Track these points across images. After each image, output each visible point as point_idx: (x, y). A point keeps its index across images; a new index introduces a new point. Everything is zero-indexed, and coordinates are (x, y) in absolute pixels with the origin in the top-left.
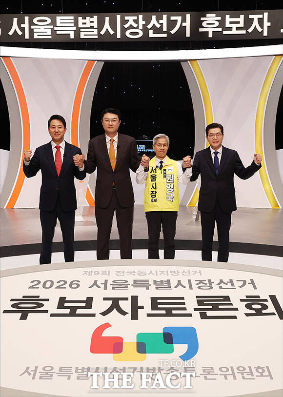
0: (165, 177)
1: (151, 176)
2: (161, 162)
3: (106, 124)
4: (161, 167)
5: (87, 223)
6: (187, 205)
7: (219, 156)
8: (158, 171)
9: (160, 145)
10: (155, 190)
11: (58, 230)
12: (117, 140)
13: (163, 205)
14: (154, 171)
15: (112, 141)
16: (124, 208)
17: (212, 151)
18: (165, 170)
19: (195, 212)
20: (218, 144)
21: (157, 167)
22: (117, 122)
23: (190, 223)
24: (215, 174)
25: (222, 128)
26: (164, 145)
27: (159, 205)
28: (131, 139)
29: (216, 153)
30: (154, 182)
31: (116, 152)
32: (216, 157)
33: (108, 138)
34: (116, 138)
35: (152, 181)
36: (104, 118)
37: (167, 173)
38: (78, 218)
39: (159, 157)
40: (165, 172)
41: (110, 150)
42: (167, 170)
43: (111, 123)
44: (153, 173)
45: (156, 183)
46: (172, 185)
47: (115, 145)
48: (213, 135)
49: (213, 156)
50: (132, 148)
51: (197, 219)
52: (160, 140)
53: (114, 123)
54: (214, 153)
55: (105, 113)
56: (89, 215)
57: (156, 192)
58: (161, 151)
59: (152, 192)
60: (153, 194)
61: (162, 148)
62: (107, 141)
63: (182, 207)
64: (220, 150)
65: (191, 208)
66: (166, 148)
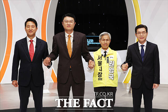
0: (108, 62)
1: (98, 62)
2: (105, 52)
3: (65, 24)
4: (105, 55)
5: (52, 95)
6: (123, 82)
7: (145, 48)
8: (103, 58)
9: (104, 40)
10: (101, 72)
11: (31, 99)
12: (73, 36)
13: (106, 82)
14: (100, 58)
15: (69, 37)
16: (78, 84)
17: (140, 45)
18: (108, 58)
19: (128, 87)
20: (144, 39)
21: (102, 55)
22: (74, 23)
23: (125, 95)
24: (141, 61)
25: (146, 28)
26: (107, 40)
27: (104, 83)
28: (83, 35)
29: (142, 46)
30: (100, 66)
31: (72, 44)
32: (142, 49)
33: (67, 35)
34: (72, 34)
35: (99, 65)
36: (64, 20)
37: (109, 60)
38: (46, 91)
39: (104, 49)
40: (108, 59)
41: (68, 43)
42: (109, 58)
43: (69, 24)
44: (99, 60)
45: (101, 67)
46: (113, 68)
47: (72, 39)
48: (140, 33)
49: (140, 48)
50: (84, 41)
51: (130, 92)
52: (104, 36)
53: (71, 23)
54: (141, 46)
55: (65, 16)
56: (53, 89)
57: (102, 73)
58: (105, 44)
59: (99, 73)
60: (100, 75)
61: (106, 42)
62: (66, 36)
63: (120, 83)
64: (145, 44)
65: (126, 84)
66: (109, 42)
